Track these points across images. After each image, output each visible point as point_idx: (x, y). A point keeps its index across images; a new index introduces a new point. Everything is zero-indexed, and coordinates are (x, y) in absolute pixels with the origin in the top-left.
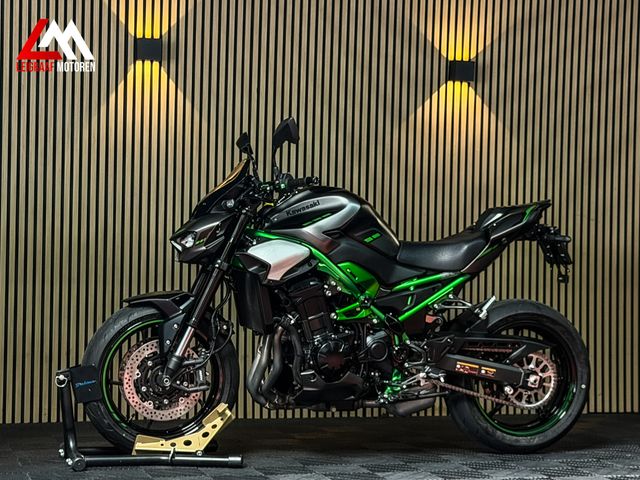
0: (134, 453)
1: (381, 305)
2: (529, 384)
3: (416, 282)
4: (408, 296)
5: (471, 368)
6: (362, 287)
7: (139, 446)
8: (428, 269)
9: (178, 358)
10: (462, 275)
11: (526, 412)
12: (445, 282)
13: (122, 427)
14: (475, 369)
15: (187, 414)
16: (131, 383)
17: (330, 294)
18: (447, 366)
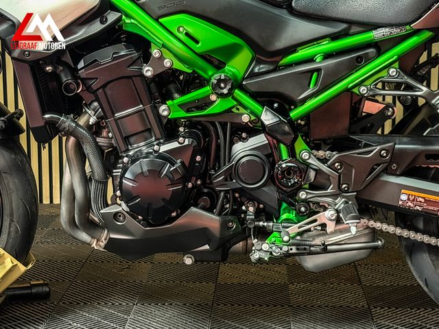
3: (327, 46)
4: (312, 71)
8: (351, 23)
17: (148, 71)
18: (382, 197)
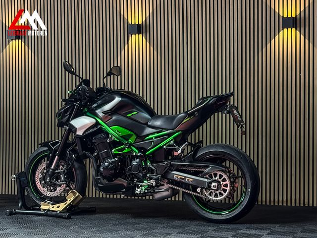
0: (42, 210)
1: (136, 146)
2: (212, 188)
3: (156, 135)
4: (152, 142)
5: (181, 178)
6: (126, 137)
7: (42, 207)
8: (163, 129)
9: (52, 169)
10: (178, 131)
11: (211, 201)
12: (169, 135)
13: (37, 198)
14: (183, 179)
15: (61, 194)
16: (38, 180)
17: (108, 141)
18: (169, 177)
